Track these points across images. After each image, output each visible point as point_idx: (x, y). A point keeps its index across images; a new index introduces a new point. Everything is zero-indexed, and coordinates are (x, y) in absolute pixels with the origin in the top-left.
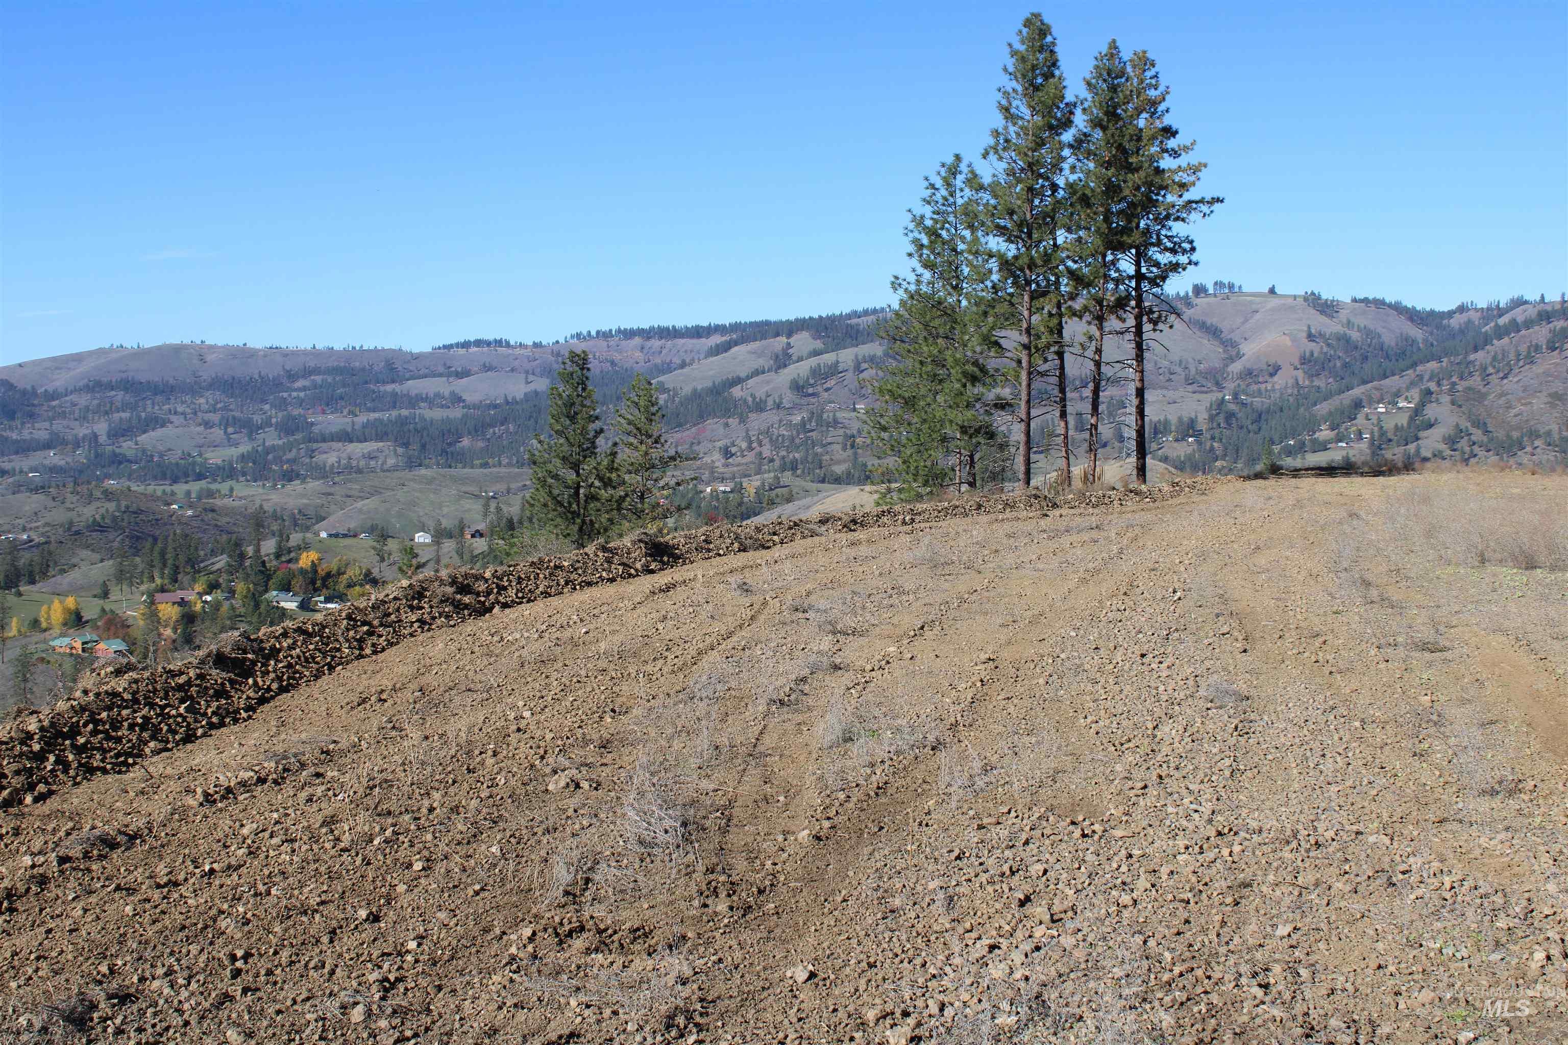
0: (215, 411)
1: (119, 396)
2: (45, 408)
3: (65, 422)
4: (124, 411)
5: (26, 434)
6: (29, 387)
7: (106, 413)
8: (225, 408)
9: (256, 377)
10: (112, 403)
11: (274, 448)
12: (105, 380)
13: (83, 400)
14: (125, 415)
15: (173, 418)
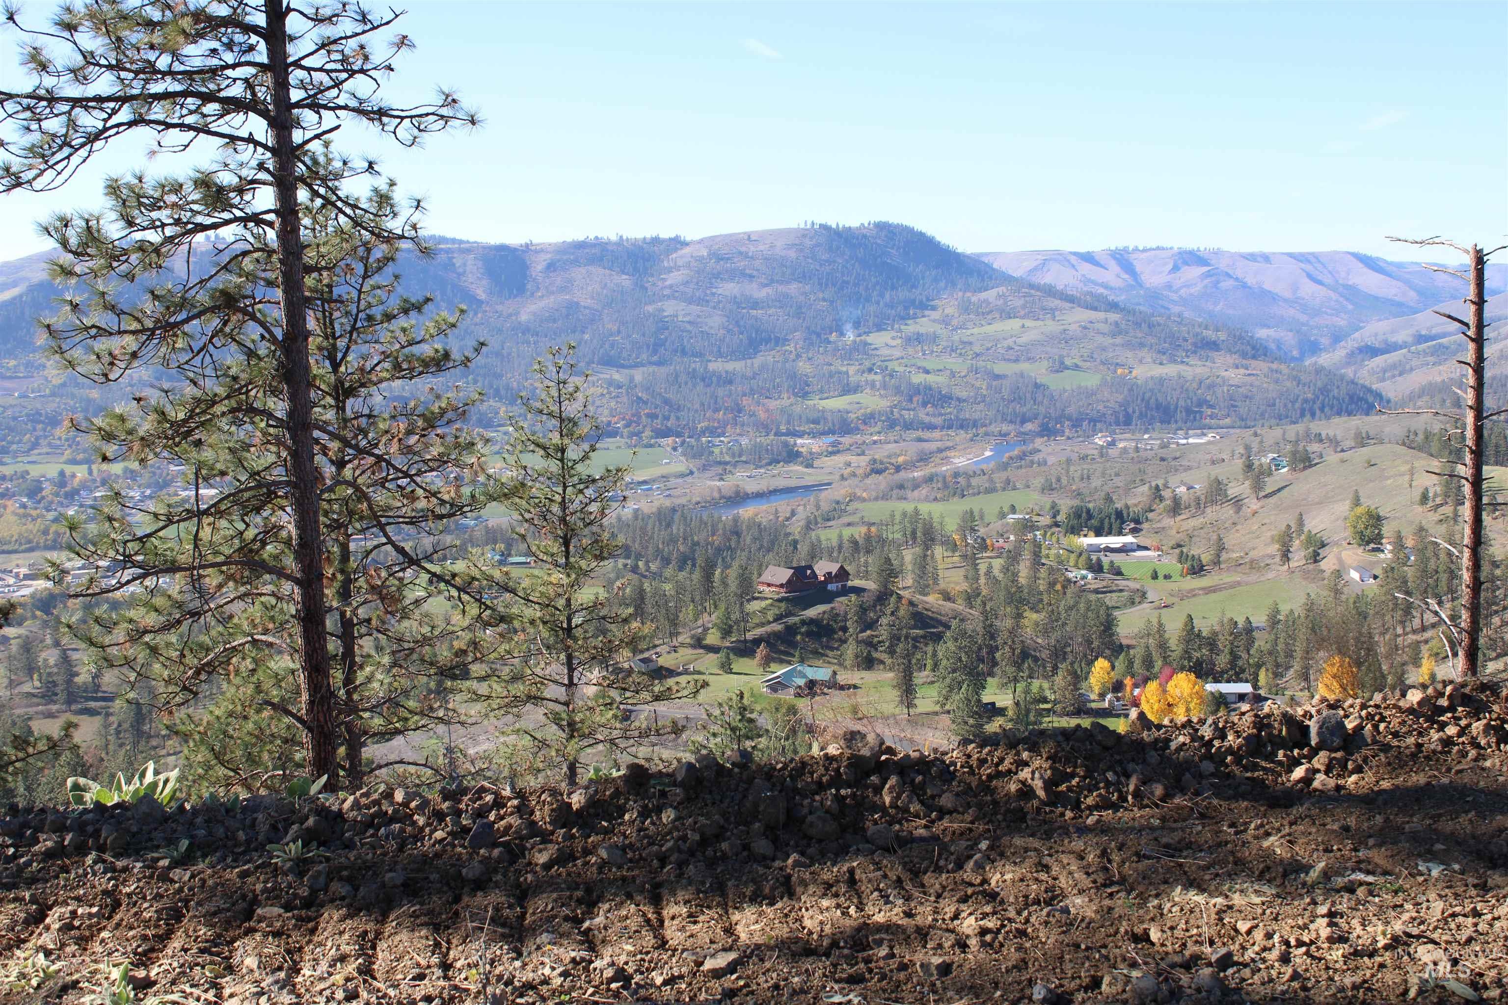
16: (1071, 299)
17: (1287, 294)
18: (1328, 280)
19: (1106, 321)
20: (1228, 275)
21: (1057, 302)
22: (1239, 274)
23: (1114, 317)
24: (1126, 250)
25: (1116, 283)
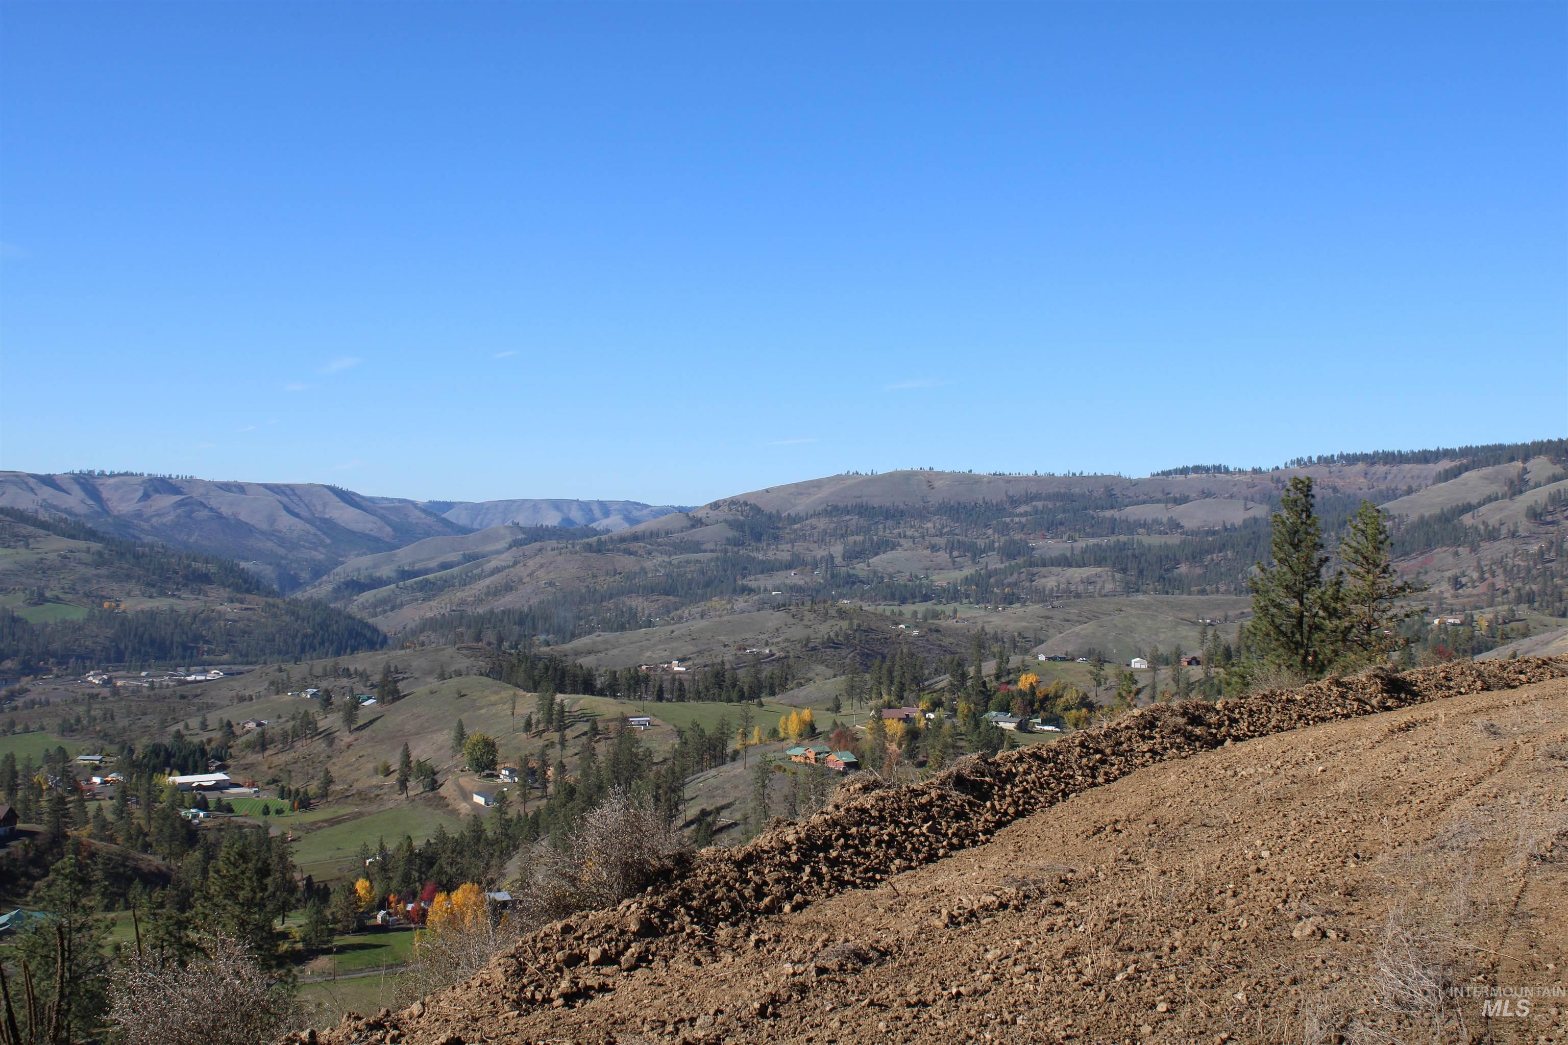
0: (941, 535)
1: (854, 520)
2: (787, 530)
3: (805, 544)
4: (857, 534)
5: (771, 555)
6: (774, 512)
7: (842, 536)
8: (951, 533)
9: (981, 502)
10: (847, 527)
11: (996, 572)
12: (841, 505)
13: (822, 523)
14: (859, 538)
15: (902, 541)
16: (44, 525)
17: (264, 526)
18: (305, 513)
19: (88, 551)
20: (202, 504)
21: (31, 529)
22: (213, 503)
23: (96, 546)
24: (90, 474)
25: (81, 509)
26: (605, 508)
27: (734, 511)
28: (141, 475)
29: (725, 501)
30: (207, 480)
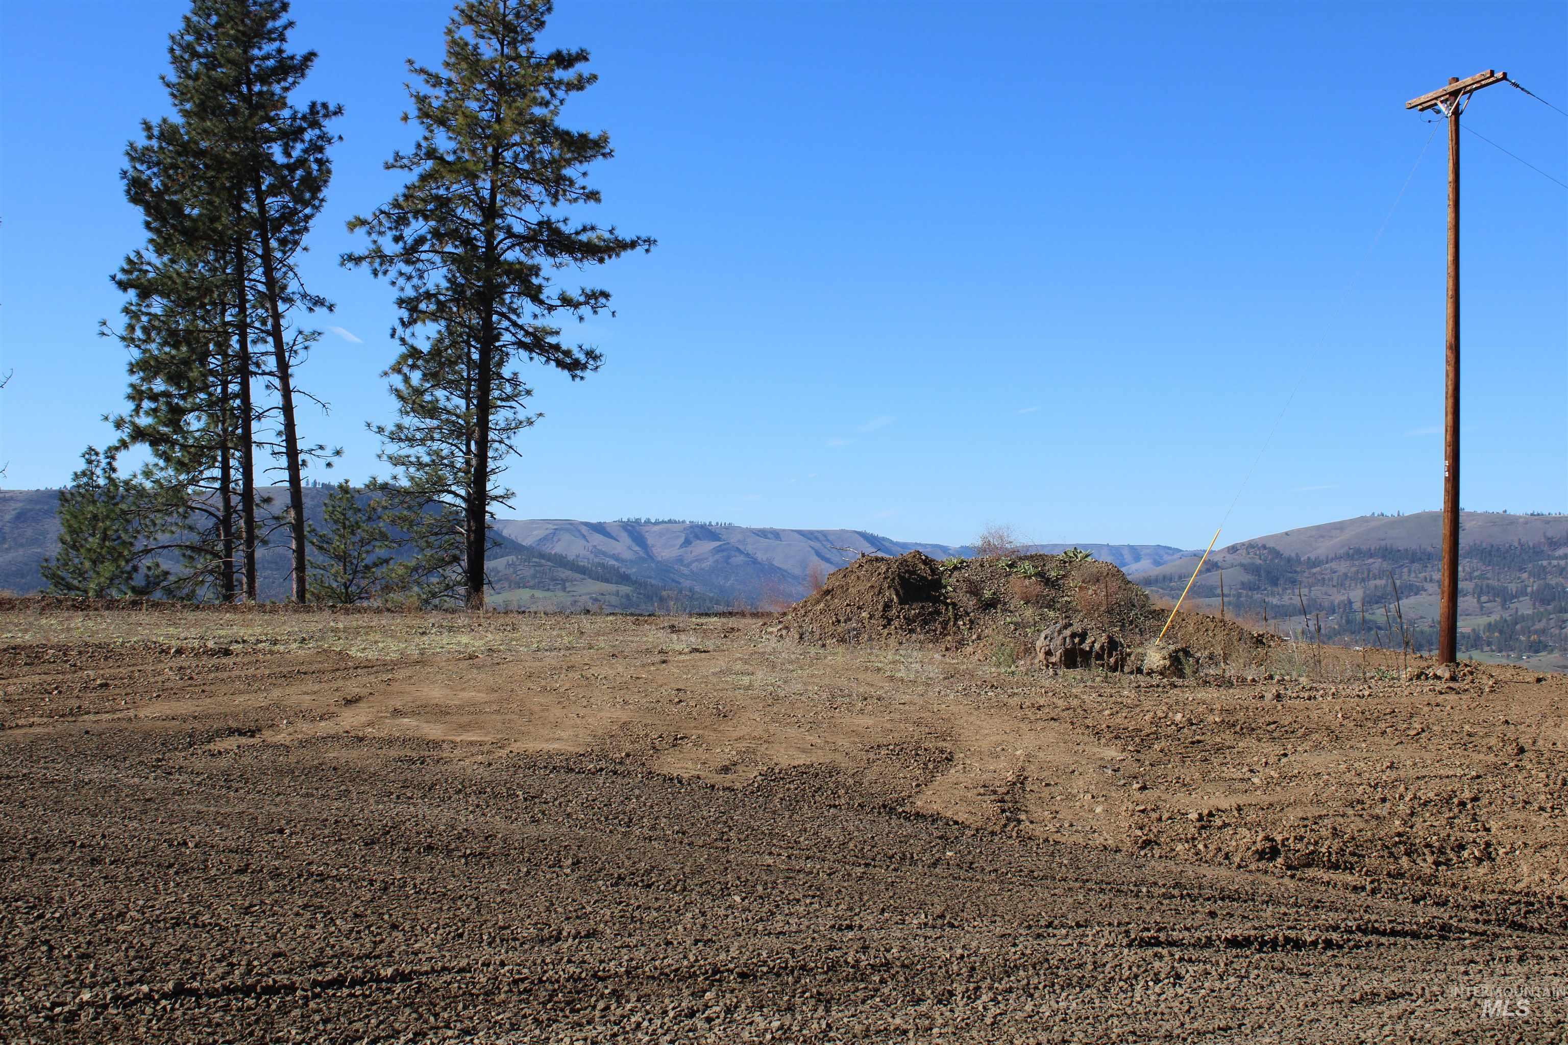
0: (1471, 580)
1: (1377, 564)
2: (1306, 574)
3: (1324, 589)
4: (1380, 578)
5: (1286, 600)
6: (1293, 555)
7: (1363, 580)
8: (1482, 577)
9: (1516, 544)
10: (1369, 571)
11: (1523, 618)
12: (1364, 548)
13: (1343, 567)
14: (1379, 582)
15: (1427, 586)
16: (583, 571)
17: (797, 571)
19: (617, 594)
20: (738, 550)
21: (568, 573)
22: (750, 549)
23: (625, 589)
24: (638, 521)
25: (627, 555)
26: (1136, 552)
27: (1252, 555)
28: (684, 522)
29: (1243, 544)
30: (744, 526)
